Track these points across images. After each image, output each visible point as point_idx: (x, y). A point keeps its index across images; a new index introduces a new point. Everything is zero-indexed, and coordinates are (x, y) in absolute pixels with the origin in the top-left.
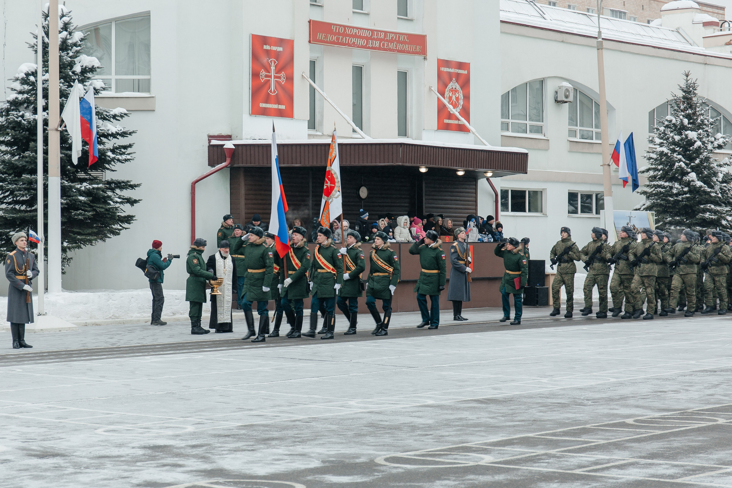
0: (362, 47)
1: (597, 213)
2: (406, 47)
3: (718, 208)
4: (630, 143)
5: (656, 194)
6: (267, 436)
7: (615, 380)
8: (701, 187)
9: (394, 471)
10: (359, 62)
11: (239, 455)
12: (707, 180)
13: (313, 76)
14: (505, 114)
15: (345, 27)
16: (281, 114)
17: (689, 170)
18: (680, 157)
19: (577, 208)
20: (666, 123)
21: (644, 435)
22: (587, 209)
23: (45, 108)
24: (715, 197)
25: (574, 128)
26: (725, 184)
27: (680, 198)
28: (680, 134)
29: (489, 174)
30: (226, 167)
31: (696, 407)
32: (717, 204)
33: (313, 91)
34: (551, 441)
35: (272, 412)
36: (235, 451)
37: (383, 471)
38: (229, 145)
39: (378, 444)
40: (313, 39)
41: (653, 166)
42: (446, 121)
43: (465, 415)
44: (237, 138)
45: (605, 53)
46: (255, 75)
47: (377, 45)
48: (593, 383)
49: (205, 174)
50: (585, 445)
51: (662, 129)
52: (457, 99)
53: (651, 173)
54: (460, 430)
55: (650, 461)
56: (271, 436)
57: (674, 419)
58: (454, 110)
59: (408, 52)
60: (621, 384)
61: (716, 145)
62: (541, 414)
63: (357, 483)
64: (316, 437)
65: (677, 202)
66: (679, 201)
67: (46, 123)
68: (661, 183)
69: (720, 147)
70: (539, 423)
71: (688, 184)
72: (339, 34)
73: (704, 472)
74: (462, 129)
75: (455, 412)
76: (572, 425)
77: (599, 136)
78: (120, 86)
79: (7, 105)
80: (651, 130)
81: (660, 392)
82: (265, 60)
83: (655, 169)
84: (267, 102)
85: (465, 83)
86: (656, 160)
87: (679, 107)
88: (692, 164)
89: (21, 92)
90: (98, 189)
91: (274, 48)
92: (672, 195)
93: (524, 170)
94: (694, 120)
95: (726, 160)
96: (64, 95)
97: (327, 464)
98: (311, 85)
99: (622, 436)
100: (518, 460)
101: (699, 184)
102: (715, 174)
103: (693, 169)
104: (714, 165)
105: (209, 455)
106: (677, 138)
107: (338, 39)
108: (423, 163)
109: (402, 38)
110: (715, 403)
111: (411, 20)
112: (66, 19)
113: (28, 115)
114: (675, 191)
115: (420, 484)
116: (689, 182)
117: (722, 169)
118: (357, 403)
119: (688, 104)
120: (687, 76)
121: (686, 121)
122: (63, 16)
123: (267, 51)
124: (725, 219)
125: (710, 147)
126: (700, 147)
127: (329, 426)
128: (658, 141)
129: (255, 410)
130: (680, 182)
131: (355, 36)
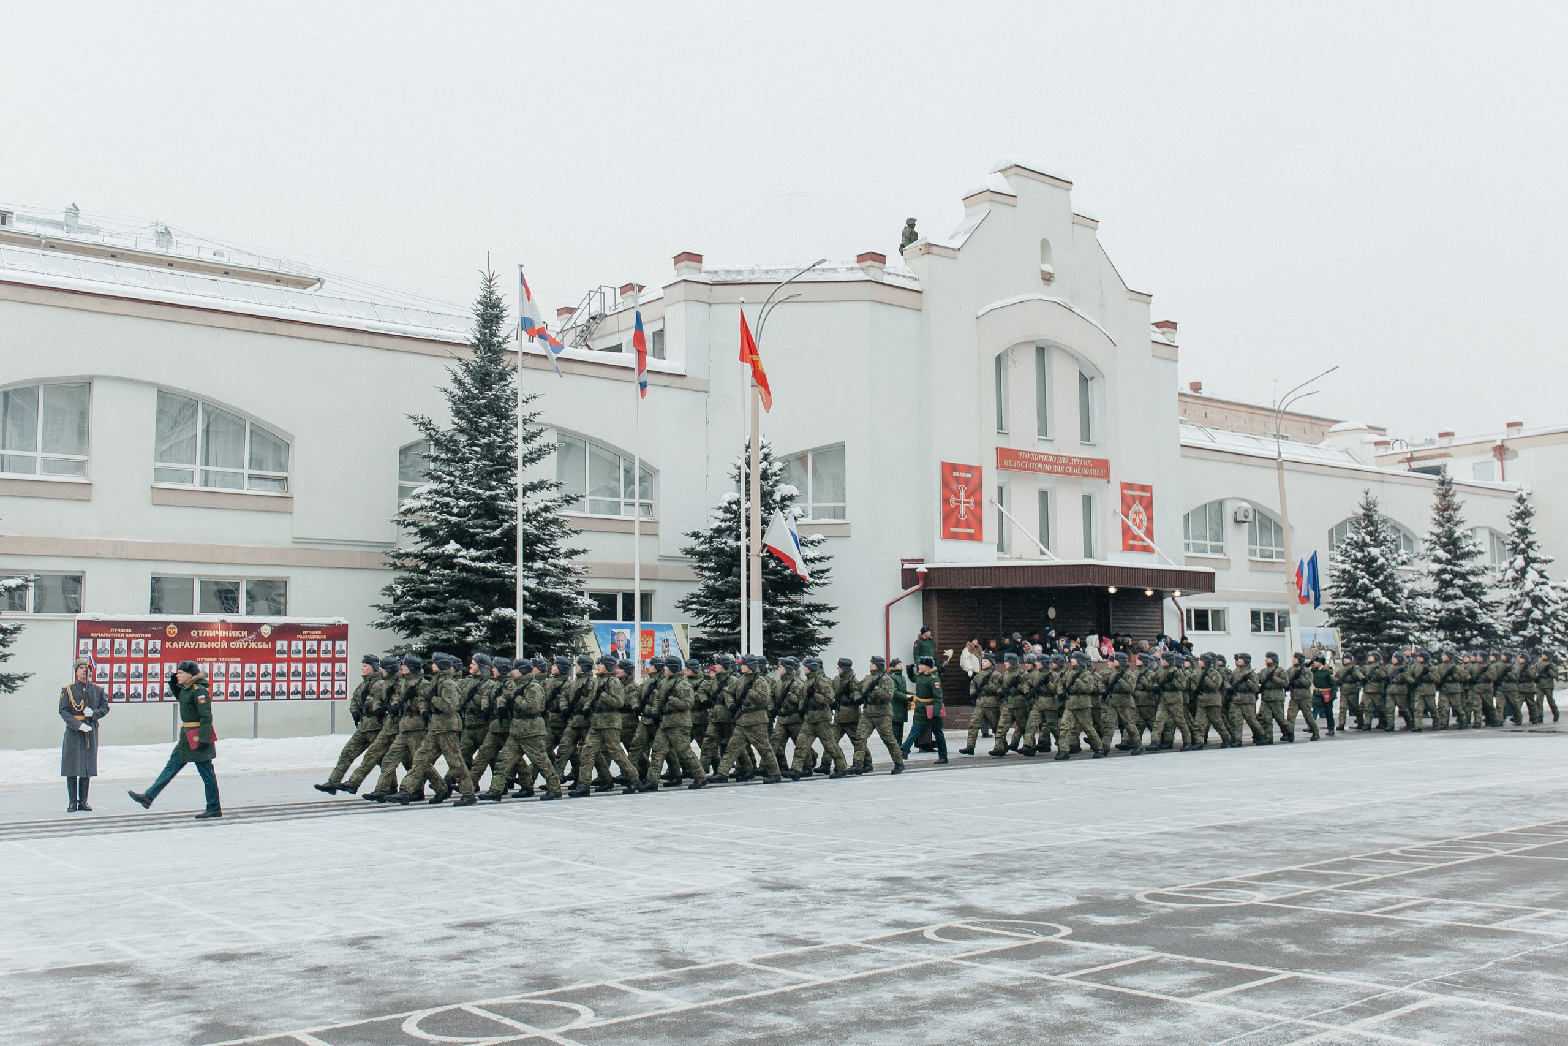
0: (1048, 472)
1: (1281, 629)
2: (1090, 471)
3: (1405, 624)
4: (1313, 562)
5: (1339, 612)
6: (1007, 867)
7: (1353, 804)
8: (1386, 603)
9: (1162, 911)
10: (1044, 486)
11: (984, 889)
12: (1391, 596)
13: (1001, 502)
14: (1187, 537)
15: (1030, 453)
16: (970, 537)
17: (1373, 587)
18: (1363, 573)
19: (1259, 627)
20: (1348, 541)
21: (1421, 869)
22: (1269, 627)
23: (748, 535)
24: (1402, 613)
25: (1254, 547)
26: (1410, 600)
27: (1365, 614)
28: (1363, 551)
29: (1177, 593)
30: (919, 589)
31: (1460, 836)
32: (1403, 620)
33: (1001, 514)
34: (1319, 875)
35: (1002, 839)
36: (978, 884)
37: (1149, 911)
38: (921, 568)
39: (1130, 877)
40: (1000, 465)
41: (1336, 584)
42: (1131, 542)
43: (1209, 843)
44: (928, 561)
45: (1285, 472)
46: (946, 501)
47: (1062, 470)
48: (1330, 807)
49: (899, 597)
50: (1360, 881)
51: (1343, 546)
52: (1141, 521)
53: (1334, 590)
54: (1213, 862)
55: (1446, 901)
56: (1010, 867)
57: (1442, 849)
58: (1139, 531)
59: (1092, 476)
60: (1361, 808)
61: (1400, 562)
62: (1292, 843)
63: (1127, 926)
64: (1059, 869)
65: (1362, 618)
66: (1364, 618)
67: (748, 549)
68: (1345, 600)
69: (1404, 563)
70: (1294, 853)
71: (1373, 600)
72: (1025, 460)
73: (1517, 916)
74: (1147, 549)
75: (1197, 840)
76: (1334, 857)
77: (1280, 555)
78: (817, 512)
79: (710, 533)
80: (1331, 548)
81: (1410, 817)
82: (954, 486)
83: (1338, 587)
84: (957, 526)
85: (1148, 505)
86: (1339, 577)
87: (1360, 525)
88: (1376, 581)
89: (722, 521)
90: (798, 612)
91: (963, 475)
92: (1357, 612)
93: (1212, 589)
94: (1376, 537)
95: (1411, 576)
96: (765, 522)
97: (1084, 902)
98: (999, 509)
99: (1397, 870)
100: (1294, 898)
101: (1384, 600)
102: (1400, 590)
103: (1377, 585)
104: (1399, 581)
105: (953, 889)
106: (1359, 555)
107: (1024, 465)
108: (1113, 583)
109: (1085, 463)
110: (1478, 831)
111: (1094, 445)
112: (766, 450)
113: (731, 542)
114: (1359, 608)
115: (1198, 927)
116: (1374, 599)
117: (1407, 585)
118: (1088, 829)
119: (1369, 521)
120: (1367, 493)
121: (1368, 538)
122: (763, 447)
123: (957, 477)
124: (1412, 635)
125: (1393, 563)
126: (1383, 564)
127: (1068, 856)
128: (1340, 558)
129: (984, 836)
130: (1364, 598)
131: (1041, 462)
